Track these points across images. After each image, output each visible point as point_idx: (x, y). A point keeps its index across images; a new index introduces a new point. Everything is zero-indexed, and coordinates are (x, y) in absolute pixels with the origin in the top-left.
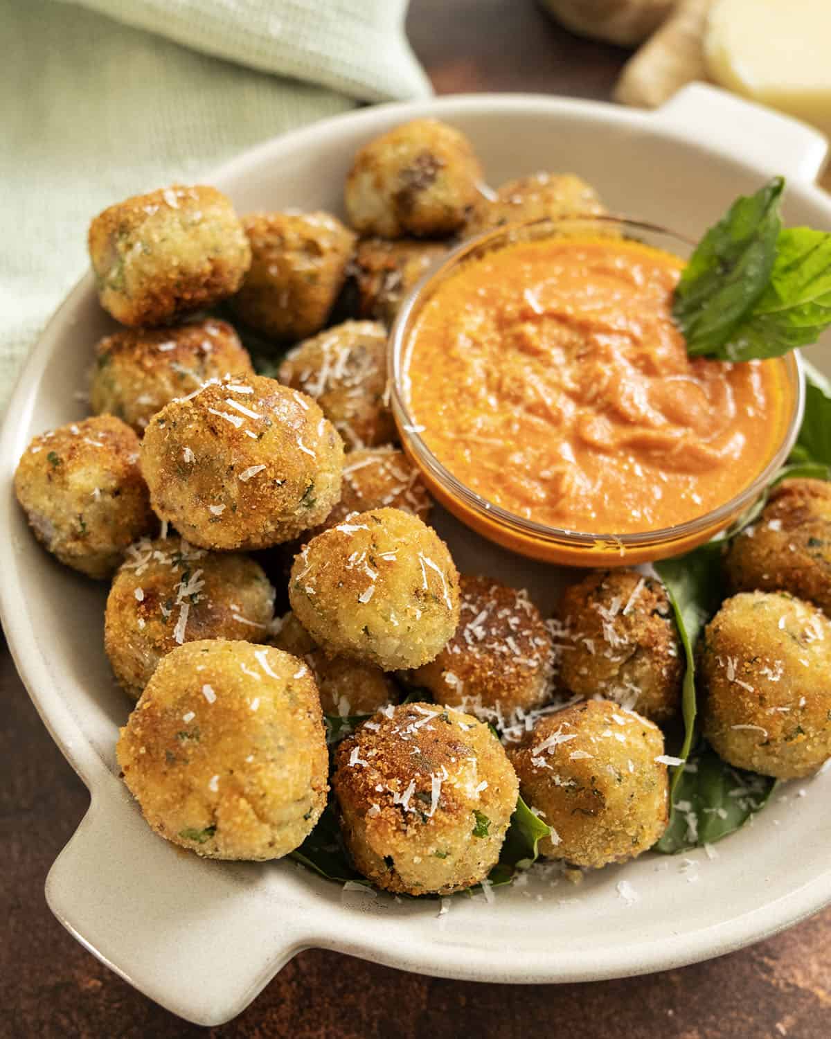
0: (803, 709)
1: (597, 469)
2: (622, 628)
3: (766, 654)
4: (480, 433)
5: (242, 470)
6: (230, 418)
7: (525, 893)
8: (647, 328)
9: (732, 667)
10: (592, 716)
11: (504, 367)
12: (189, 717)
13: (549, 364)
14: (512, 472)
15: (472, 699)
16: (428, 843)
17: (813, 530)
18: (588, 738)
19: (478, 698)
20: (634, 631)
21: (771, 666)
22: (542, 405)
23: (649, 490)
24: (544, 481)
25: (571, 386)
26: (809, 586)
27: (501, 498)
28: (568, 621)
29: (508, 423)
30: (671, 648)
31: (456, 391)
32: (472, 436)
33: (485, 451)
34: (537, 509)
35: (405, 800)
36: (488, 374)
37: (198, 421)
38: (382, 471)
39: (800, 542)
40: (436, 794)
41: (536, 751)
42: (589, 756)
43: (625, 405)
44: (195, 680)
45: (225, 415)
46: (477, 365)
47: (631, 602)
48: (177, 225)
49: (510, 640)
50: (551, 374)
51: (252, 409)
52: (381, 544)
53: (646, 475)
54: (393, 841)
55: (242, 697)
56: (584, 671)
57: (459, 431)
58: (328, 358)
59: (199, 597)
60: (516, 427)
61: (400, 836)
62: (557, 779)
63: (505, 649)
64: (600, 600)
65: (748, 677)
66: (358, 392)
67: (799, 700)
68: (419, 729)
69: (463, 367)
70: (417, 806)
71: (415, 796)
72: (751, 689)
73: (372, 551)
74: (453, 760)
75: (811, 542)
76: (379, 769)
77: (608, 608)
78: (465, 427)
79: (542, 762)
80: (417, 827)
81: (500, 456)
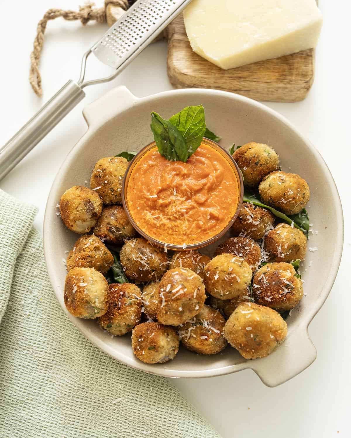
0: (300, 191)
1: (212, 203)
2: (256, 220)
3: (285, 191)
4: (188, 229)
5: (193, 296)
6: (179, 294)
7: (303, 273)
8: (174, 170)
9: (283, 200)
10: (276, 238)
11: (170, 214)
12: (252, 336)
13: (174, 202)
14: (205, 226)
15: (256, 264)
16: (298, 290)
17: (253, 161)
18: (283, 241)
19: (257, 262)
20: (258, 217)
21: (288, 192)
22: (187, 209)
23: (223, 193)
24: (210, 219)
25: (184, 199)
26: (266, 172)
27: (211, 232)
28: (243, 230)
29: (188, 221)
30: (265, 210)
31: (171, 230)
32: (188, 232)
33: (195, 230)
34: (218, 224)
35: (286, 291)
36: (169, 219)
37: (173, 303)
38: (185, 260)
39: (254, 166)
40: (288, 283)
41: (279, 256)
42: (288, 244)
43: (196, 188)
44: (243, 331)
45: (177, 295)
46: (165, 221)
47: (251, 214)
48: (93, 286)
49: (246, 248)
50: (177, 202)
51: (177, 287)
52: (225, 270)
53: (218, 192)
54: (295, 298)
55: (254, 321)
56: (259, 233)
57: (185, 235)
58: (139, 260)
59: (208, 322)
60: (190, 219)
61: (294, 295)
62: (288, 253)
63: (248, 250)
64: (245, 220)
65: (288, 198)
66: (153, 256)
67: (298, 190)
68: (266, 280)
69: (164, 225)
70: (289, 289)
71: (286, 288)
72: (291, 199)
73: (226, 273)
74: (280, 275)
75: (256, 164)
76: (274, 294)
77: (249, 220)
78: (184, 233)
79: (283, 255)
80: (294, 291)
81: (198, 227)
